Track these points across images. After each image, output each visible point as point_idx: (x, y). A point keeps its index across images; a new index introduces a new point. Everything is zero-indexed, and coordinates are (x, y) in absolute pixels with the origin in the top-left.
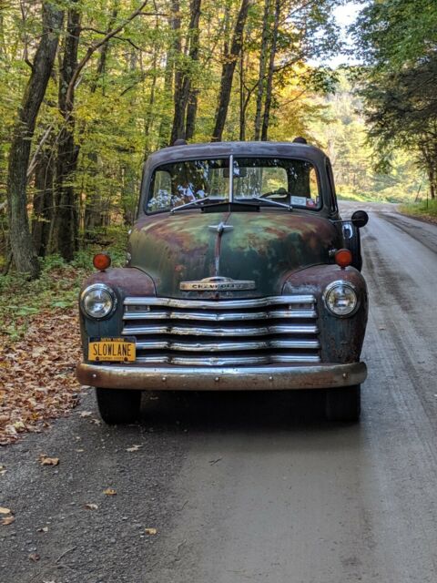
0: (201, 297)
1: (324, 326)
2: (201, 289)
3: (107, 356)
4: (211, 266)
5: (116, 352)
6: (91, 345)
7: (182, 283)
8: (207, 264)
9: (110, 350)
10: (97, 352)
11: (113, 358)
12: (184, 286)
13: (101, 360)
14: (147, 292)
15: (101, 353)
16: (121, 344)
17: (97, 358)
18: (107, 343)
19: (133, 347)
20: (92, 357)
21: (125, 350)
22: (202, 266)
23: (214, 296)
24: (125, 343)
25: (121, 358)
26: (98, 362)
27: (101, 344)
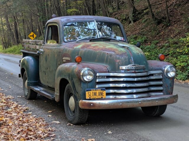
0: (129, 72)
1: (165, 82)
2: (128, 69)
3: (94, 96)
4: (130, 60)
5: (98, 95)
6: (87, 93)
7: (120, 67)
8: (129, 59)
9: (95, 94)
10: (90, 95)
11: (97, 97)
12: (121, 68)
13: (91, 98)
14: (105, 71)
15: (91, 95)
16: (100, 91)
17: (90, 98)
18: (94, 91)
19: (105, 92)
20: (87, 97)
21: (102, 94)
22: (127, 60)
23: (133, 71)
24: (101, 91)
25: (100, 97)
26: (90, 99)
27: (91, 92)
